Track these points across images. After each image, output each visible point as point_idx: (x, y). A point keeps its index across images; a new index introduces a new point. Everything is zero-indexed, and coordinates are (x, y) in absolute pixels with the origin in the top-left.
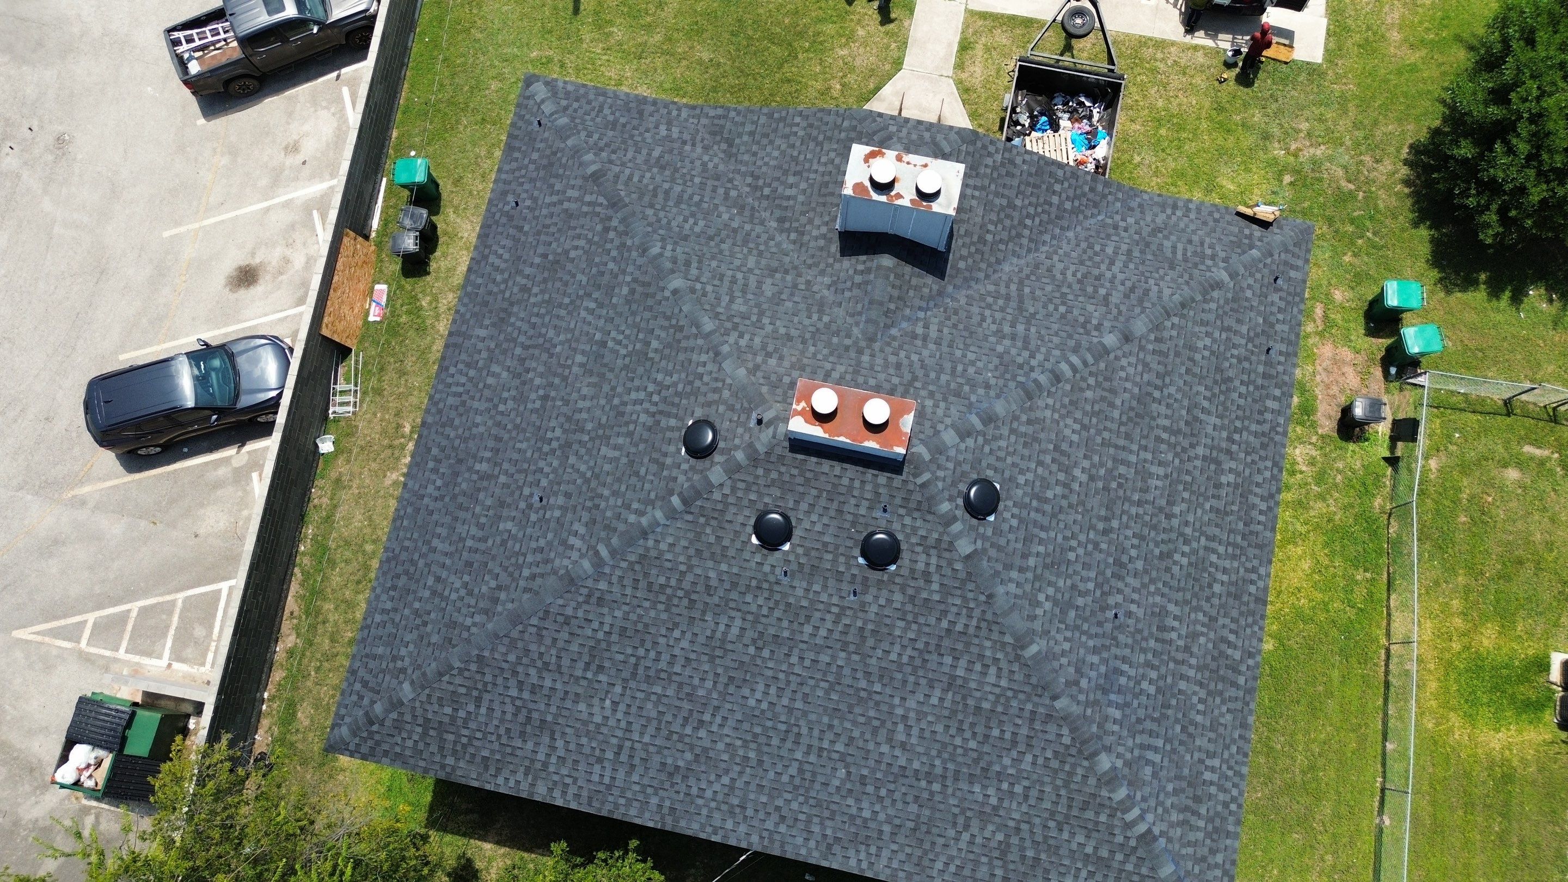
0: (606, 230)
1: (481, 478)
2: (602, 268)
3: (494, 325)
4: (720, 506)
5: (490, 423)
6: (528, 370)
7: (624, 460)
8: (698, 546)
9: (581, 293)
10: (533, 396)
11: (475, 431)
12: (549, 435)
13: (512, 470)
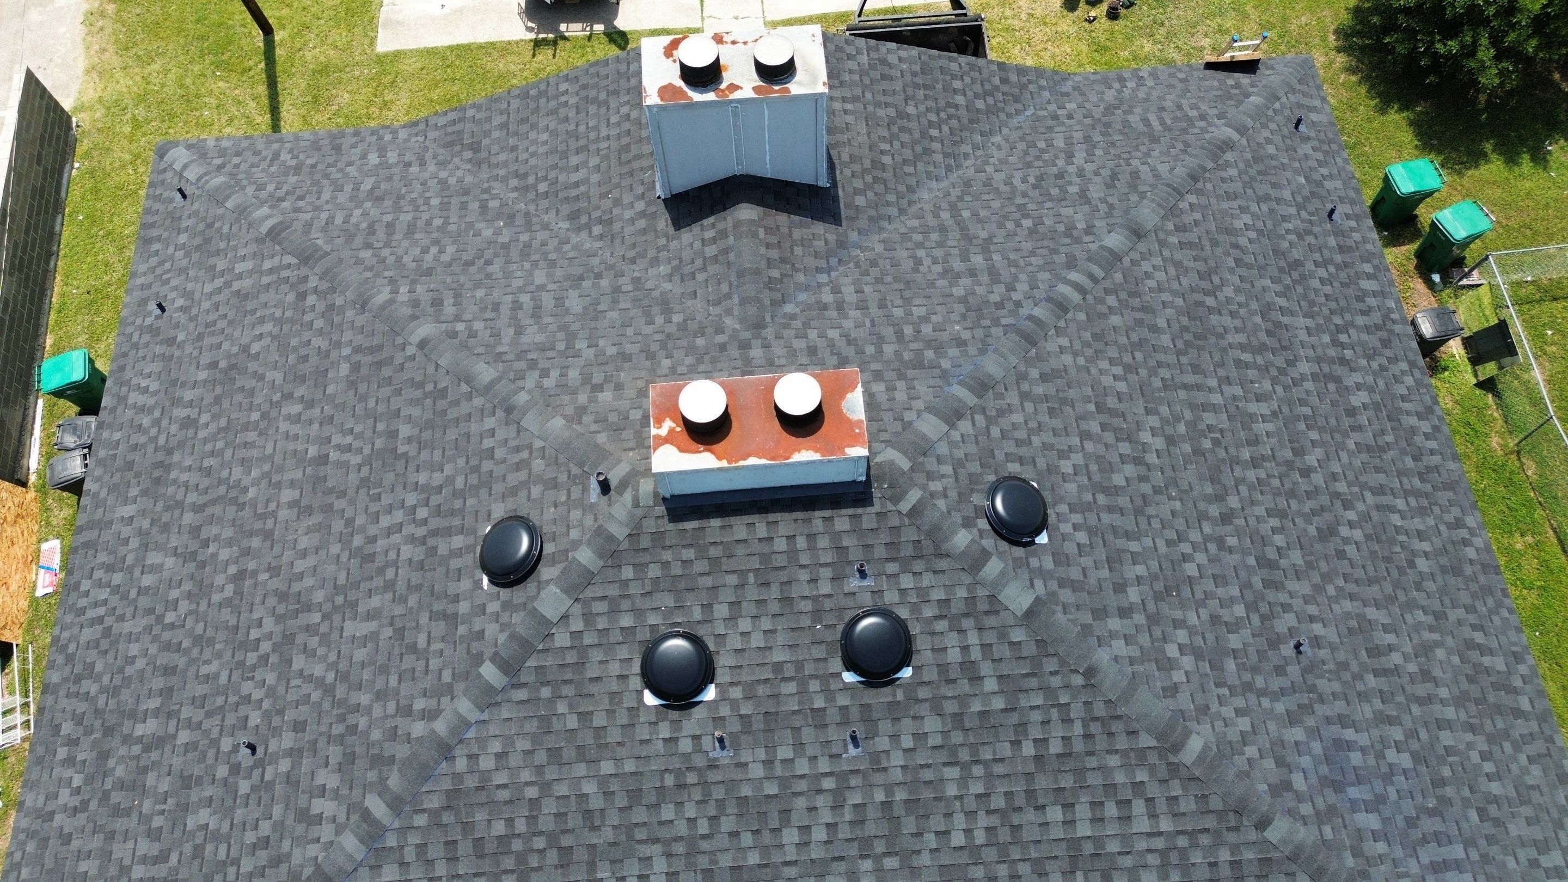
0: (302, 296)
1: (147, 749)
2: (303, 352)
3: (145, 493)
4: (571, 658)
5: (153, 649)
6: (206, 544)
7: (388, 632)
8: (551, 742)
9: (276, 397)
10: (220, 580)
11: (129, 671)
12: (254, 634)
13: (199, 715)
